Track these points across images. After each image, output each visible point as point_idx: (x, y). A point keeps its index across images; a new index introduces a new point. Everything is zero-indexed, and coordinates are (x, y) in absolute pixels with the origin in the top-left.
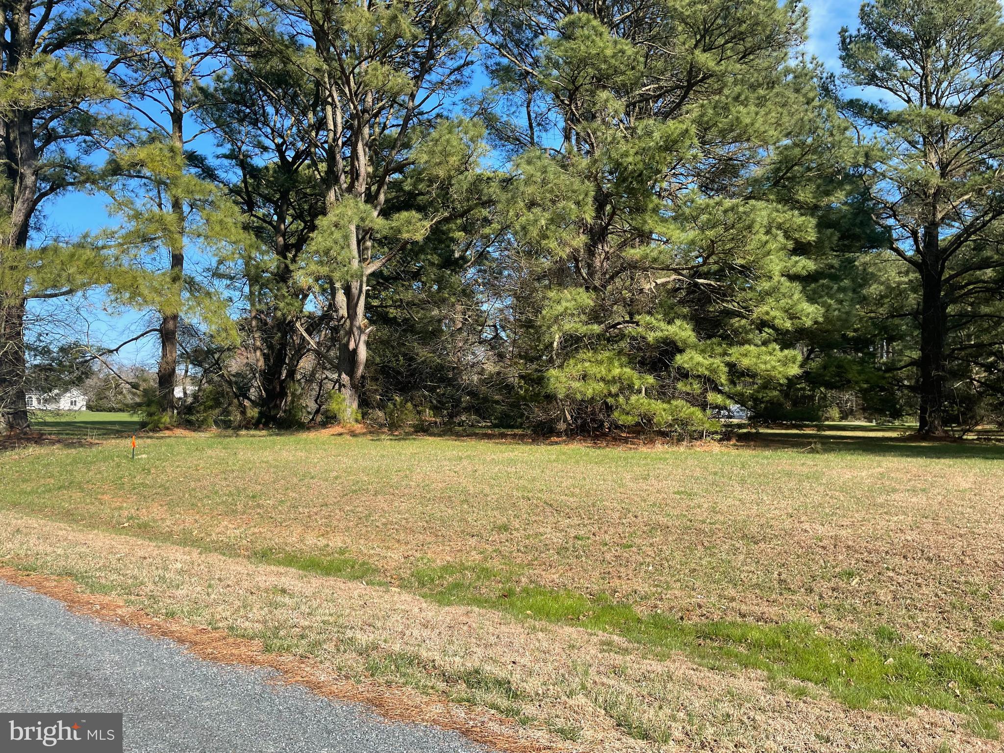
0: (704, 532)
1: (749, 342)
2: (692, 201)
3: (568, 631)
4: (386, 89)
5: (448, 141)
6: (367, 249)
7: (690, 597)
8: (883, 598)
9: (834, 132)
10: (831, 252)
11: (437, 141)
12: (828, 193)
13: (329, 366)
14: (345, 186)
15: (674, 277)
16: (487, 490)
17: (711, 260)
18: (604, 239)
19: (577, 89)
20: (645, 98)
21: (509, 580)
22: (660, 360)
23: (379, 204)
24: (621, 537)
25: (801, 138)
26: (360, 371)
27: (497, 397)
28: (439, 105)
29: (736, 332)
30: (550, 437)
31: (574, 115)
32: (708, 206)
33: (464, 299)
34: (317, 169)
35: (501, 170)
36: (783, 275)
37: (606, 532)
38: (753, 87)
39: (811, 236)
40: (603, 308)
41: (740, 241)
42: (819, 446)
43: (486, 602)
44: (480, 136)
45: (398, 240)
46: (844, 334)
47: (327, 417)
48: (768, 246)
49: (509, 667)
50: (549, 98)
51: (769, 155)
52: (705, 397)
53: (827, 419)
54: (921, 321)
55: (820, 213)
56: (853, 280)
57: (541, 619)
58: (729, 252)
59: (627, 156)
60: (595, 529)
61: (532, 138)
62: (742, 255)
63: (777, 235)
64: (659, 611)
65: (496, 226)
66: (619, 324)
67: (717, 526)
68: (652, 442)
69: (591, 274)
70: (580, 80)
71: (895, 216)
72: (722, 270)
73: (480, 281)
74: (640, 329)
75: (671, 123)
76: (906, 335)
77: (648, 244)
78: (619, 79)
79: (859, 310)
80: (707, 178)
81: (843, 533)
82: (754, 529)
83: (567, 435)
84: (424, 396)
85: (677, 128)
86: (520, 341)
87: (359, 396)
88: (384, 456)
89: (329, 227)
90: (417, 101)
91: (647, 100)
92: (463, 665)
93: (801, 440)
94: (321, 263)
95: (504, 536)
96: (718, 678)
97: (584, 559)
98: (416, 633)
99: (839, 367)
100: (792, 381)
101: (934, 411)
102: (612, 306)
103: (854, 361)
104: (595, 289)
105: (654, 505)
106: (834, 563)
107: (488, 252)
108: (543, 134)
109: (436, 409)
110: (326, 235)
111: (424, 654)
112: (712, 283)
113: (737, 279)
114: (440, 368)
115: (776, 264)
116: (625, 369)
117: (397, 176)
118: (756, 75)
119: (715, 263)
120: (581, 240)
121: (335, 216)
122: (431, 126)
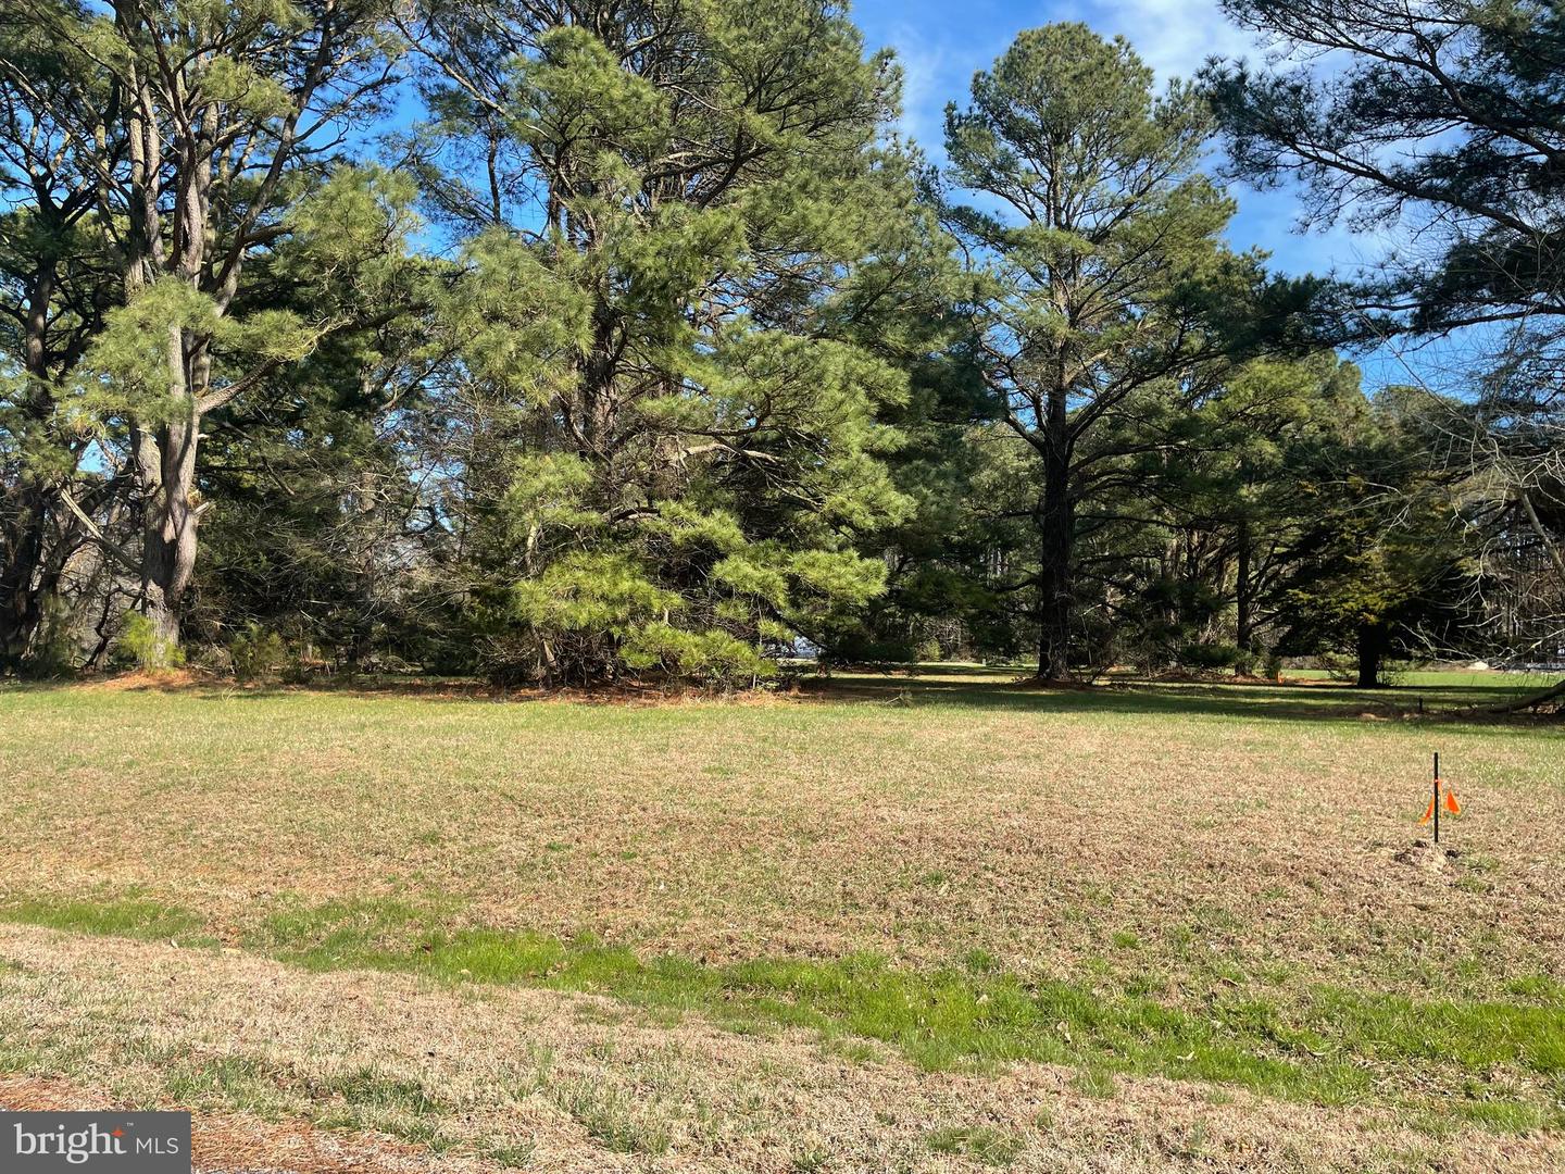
0: (743, 828)
1: (818, 546)
2: (739, 335)
3: (526, 996)
4: (242, 103)
5: (352, 202)
6: (201, 369)
7: (717, 927)
8: (977, 910)
9: (935, 251)
10: (930, 422)
11: (333, 199)
12: (925, 338)
13: (125, 570)
14: (162, 259)
15: (714, 445)
16: (406, 777)
17: (767, 423)
18: (609, 379)
19: (568, 143)
20: (673, 171)
21: (435, 921)
22: (692, 570)
23: (226, 294)
24: (619, 844)
25: (891, 254)
26: (184, 578)
27: (432, 625)
28: (339, 141)
29: (802, 531)
30: (518, 689)
31: (564, 183)
32: (761, 343)
33: (378, 463)
34: (111, 227)
35: (444, 257)
36: (864, 451)
37: (596, 836)
38: (827, 174)
39: (903, 398)
40: (606, 486)
41: (805, 397)
42: (909, 696)
43: (393, 960)
44: (407, 199)
45: (260, 357)
46: (946, 539)
47: (120, 659)
48: (845, 408)
49: (423, 1063)
50: (525, 152)
51: (847, 275)
52: (755, 626)
53: (924, 658)
54: (1042, 522)
55: (915, 365)
56: (959, 463)
57: (483, 981)
58: (791, 413)
59: (644, 256)
60: (580, 832)
61: (496, 212)
62: (809, 418)
63: (856, 393)
64: (670, 953)
65: (435, 346)
66: (632, 512)
67: (762, 818)
68: (677, 693)
69: (590, 433)
70: (573, 132)
71: (1012, 375)
72: (781, 439)
73: (408, 433)
74: (662, 523)
75: (708, 211)
76: (1025, 541)
77: (676, 392)
78: (634, 137)
79: (966, 505)
80: (763, 301)
81: (932, 820)
82: (812, 820)
83: (546, 685)
84: (305, 624)
85: (718, 222)
86: (473, 535)
87: (181, 623)
88: (223, 725)
89: (128, 328)
90: (299, 131)
91: (677, 175)
92: (342, 1067)
93: (886, 688)
94: (112, 388)
95: (431, 851)
96: (747, 1045)
97: (560, 880)
98: (263, 1022)
99: (938, 584)
100: (875, 604)
101: (1057, 648)
102: (620, 485)
103: (958, 575)
104: (595, 457)
105: (673, 789)
106: (917, 864)
107: (423, 388)
108: (515, 208)
109: (325, 645)
110: (124, 340)
111: (274, 1055)
112: (769, 457)
113: (803, 453)
114: (333, 576)
115: (855, 434)
116: (638, 582)
117: (261, 250)
118: (832, 157)
119: (772, 428)
120: (571, 380)
121: (142, 308)
122: (324, 173)
